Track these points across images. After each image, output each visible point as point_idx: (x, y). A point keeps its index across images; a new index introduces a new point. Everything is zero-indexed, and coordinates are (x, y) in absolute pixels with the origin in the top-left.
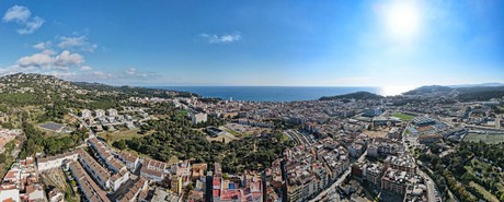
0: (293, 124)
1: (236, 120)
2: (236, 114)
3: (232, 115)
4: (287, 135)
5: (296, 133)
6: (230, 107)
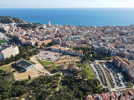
3: (46, 42)
6: (47, 33)
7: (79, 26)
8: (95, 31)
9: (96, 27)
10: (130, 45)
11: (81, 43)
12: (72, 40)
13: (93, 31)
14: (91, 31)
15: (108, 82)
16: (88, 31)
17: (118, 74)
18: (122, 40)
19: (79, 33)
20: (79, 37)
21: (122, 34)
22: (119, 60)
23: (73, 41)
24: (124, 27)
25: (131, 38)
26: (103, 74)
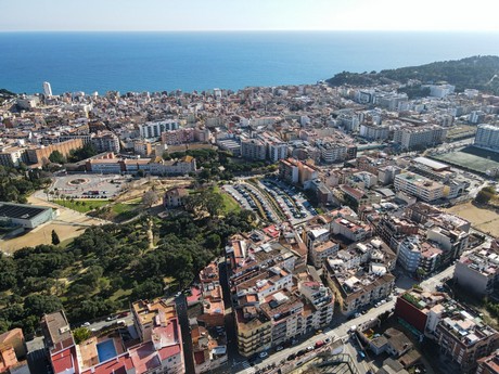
0: (249, 161)
1: (78, 163)
2: (77, 144)
3: (64, 149)
4: (234, 193)
5: (259, 188)
6: (54, 121)
7: (165, 93)
8: (219, 105)
9: (220, 93)
10: (317, 131)
11: (184, 142)
12: (153, 135)
13: (214, 104)
14: (207, 106)
15: (274, 216)
16: (199, 106)
17: (295, 197)
18: (299, 121)
19: (170, 113)
20: (173, 124)
21: (296, 107)
22: (293, 164)
23: (155, 139)
24: (301, 88)
25: (319, 115)
26: (259, 201)
